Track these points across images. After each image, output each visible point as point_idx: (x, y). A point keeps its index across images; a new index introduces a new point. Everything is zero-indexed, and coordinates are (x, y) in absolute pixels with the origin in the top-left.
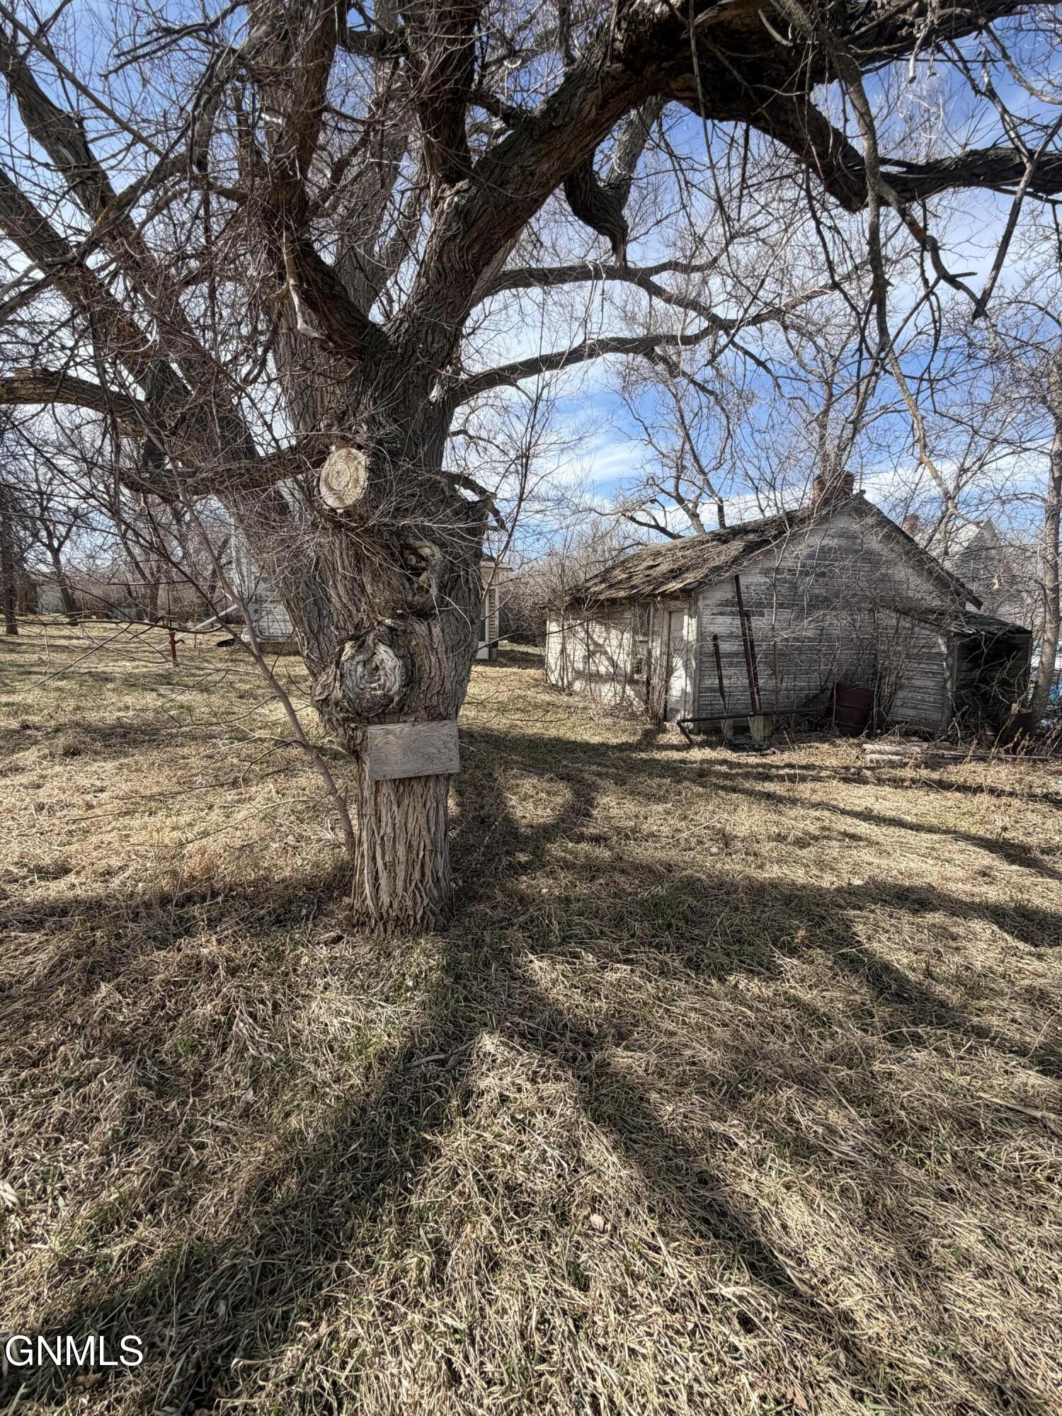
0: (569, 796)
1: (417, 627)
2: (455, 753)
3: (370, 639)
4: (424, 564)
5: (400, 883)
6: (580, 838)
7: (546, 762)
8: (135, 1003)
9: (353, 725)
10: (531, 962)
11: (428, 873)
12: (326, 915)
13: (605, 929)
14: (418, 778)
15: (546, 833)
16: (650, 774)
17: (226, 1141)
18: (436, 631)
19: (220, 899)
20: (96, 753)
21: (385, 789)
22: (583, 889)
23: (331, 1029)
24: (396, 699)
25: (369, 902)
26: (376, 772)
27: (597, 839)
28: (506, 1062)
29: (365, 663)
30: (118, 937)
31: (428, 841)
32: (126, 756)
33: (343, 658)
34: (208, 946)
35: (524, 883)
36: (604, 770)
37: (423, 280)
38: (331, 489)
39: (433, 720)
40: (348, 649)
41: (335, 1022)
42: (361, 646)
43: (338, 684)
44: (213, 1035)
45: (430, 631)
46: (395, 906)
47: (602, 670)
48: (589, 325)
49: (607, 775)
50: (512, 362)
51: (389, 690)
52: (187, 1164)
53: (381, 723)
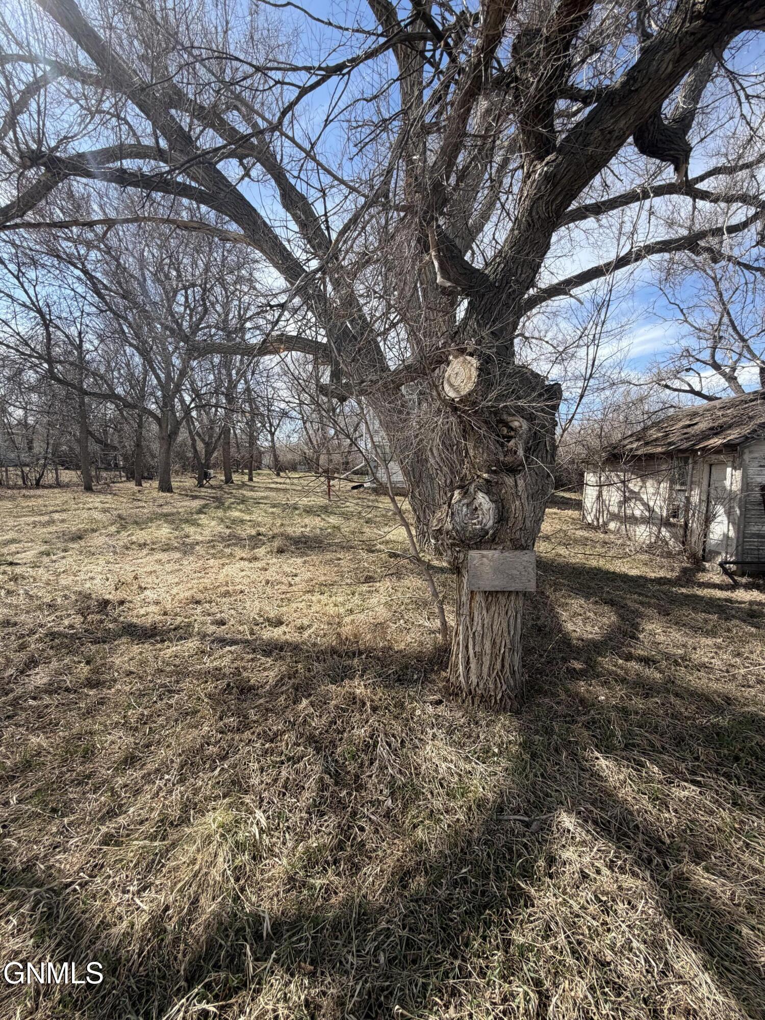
0: (614, 618)
1: (506, 479)
2: (533, 576)
3: (472, 488)
4: (512, 433)
5: (485, 670)
6: (629, 657)
7: (589, 587)
8: (321, 716)
9: (457, 549)
10: (597, 758)
11: (507, 666)
12: (430, 682)
13: (667, 746)
14: (503, 592)
15: (595, 648)
16: (693, 609)
17: (376, 831)
18: (521, 483)
19: (364, 657)
20: (293, 552)
21: (478, 598)
22: (638, 703)
23: (441, 771)
24: (491, 532)
25: (461, 679)
26: (473, 585)
27: (647, 661)
28: (583, 843)
29: (468, 505)
30: (309, 670)
31: (508, 641)
32: (307, 556)
33: (453, 501)
34: (359, 688)
35: (582, 687)
36: (647, 600)
37: (516, 232)
38: (451, 385)
39: (516, 549)
40: (457, 494)
41: (443, 766)
42: (466, 493)
43: (449, 519)
44: (365, 752)
45: (516, 482)
46: (481, 686)
47: (637, 513)
48: (635, 236)
49: (649, 605)
50: (567, 277)
51: (485, 525)
52: (354, 839)
53: (477, 549)
